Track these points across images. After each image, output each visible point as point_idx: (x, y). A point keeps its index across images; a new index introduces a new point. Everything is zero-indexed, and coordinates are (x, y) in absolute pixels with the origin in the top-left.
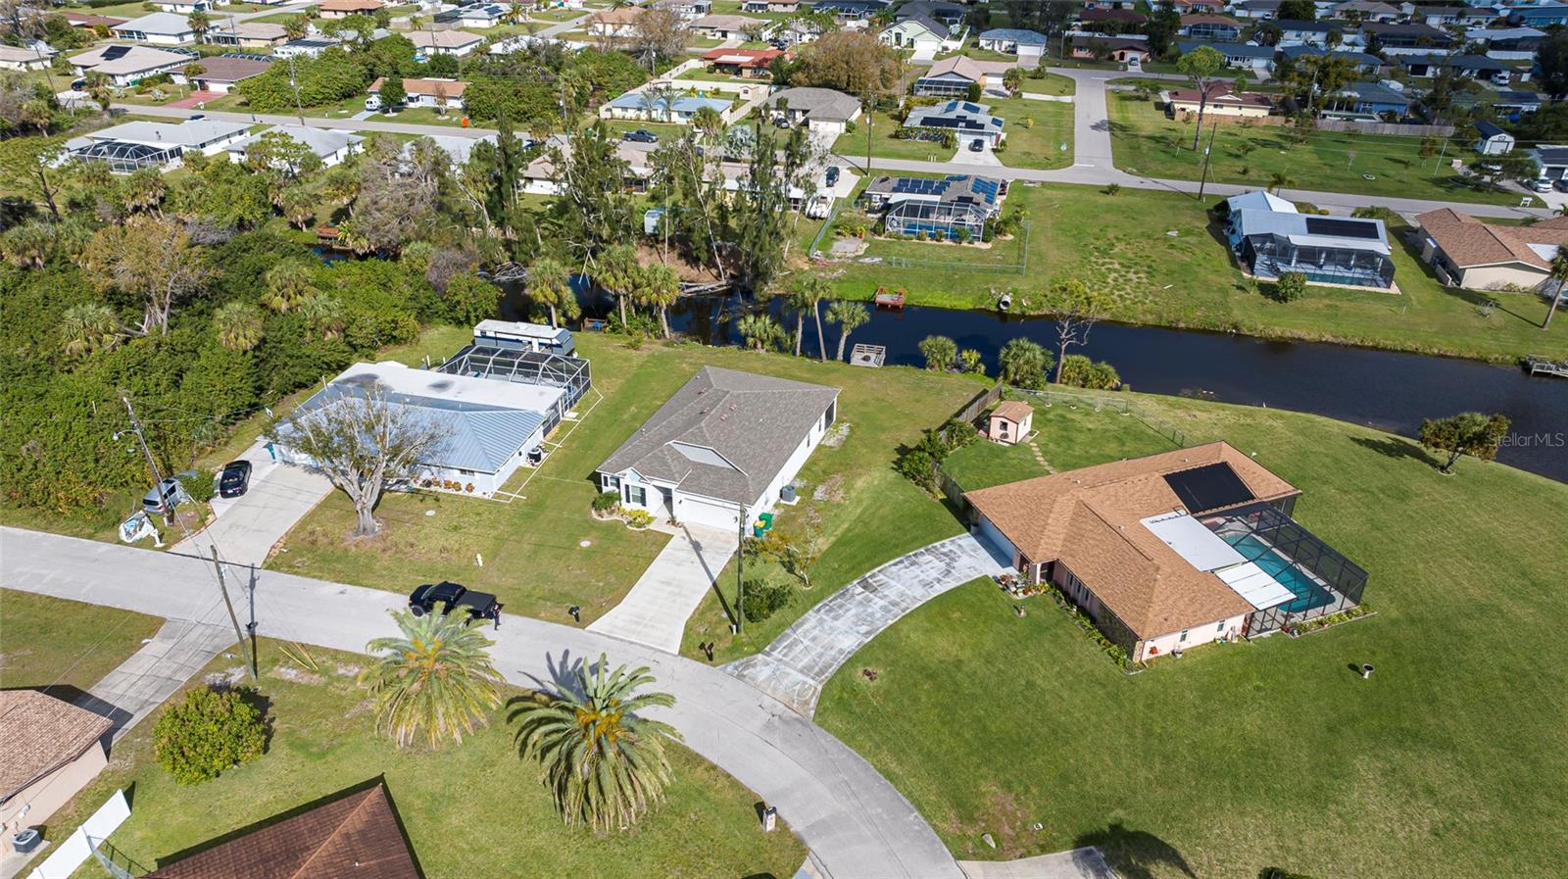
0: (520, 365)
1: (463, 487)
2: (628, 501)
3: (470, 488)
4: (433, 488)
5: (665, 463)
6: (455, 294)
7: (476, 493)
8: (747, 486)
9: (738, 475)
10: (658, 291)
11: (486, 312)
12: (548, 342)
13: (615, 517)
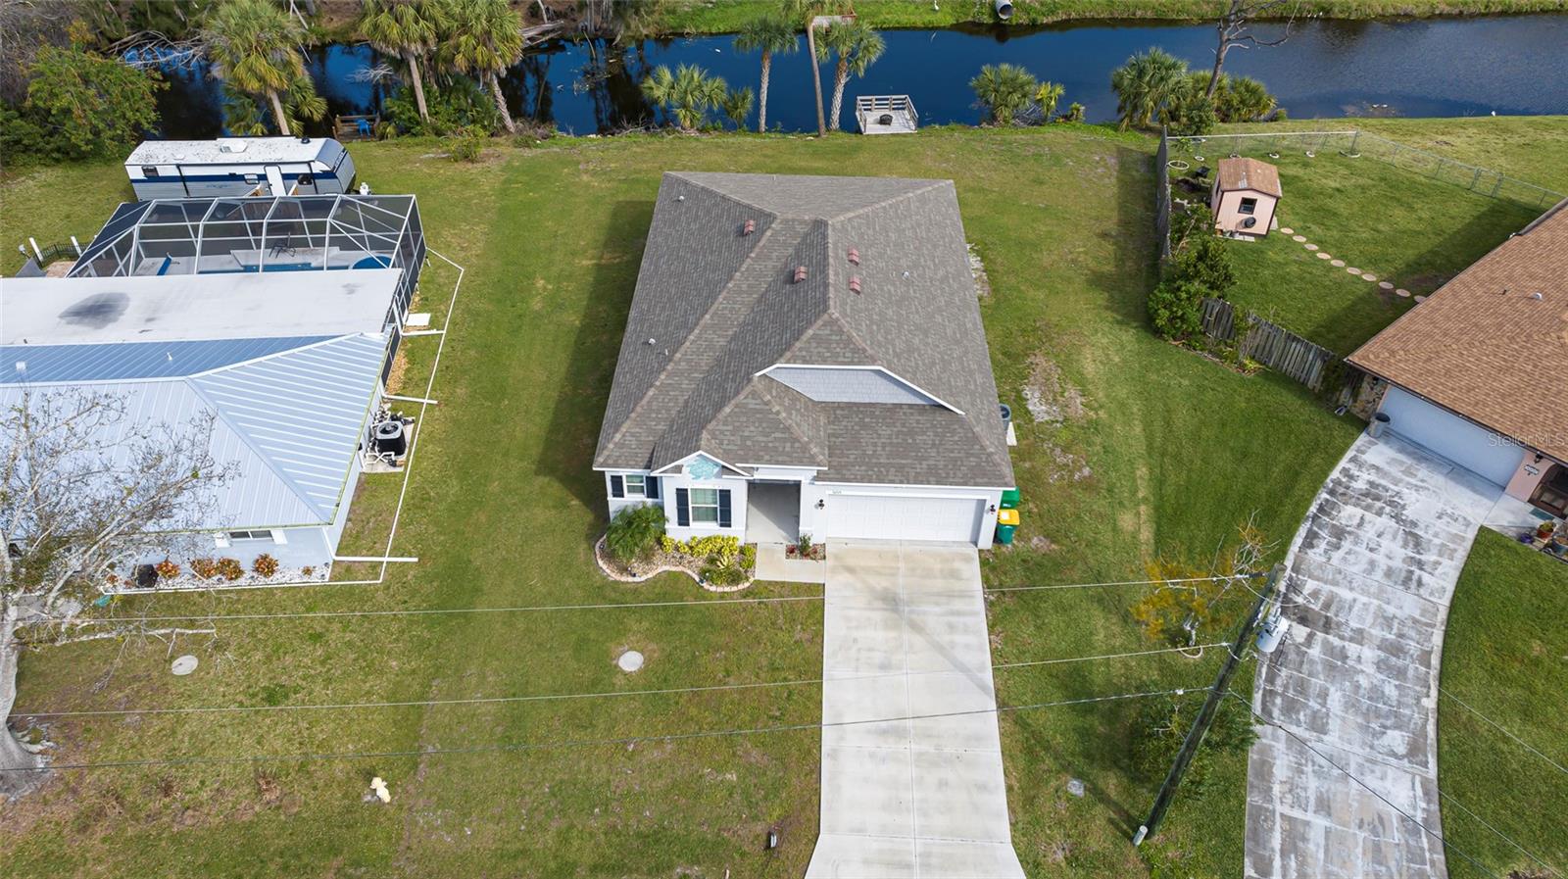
0: (273, 229)
1: (247, 565)
2: (683, 520)
3: (265, 566)
4: (165, 586)
5: (776, 425)
6: (53, 95)
7: (288, 575)
8: (976, 439)
9: (939, 417)
10: (486, 38)
11: (137, 126)
12: (304, 170)
13: (661, 567)
